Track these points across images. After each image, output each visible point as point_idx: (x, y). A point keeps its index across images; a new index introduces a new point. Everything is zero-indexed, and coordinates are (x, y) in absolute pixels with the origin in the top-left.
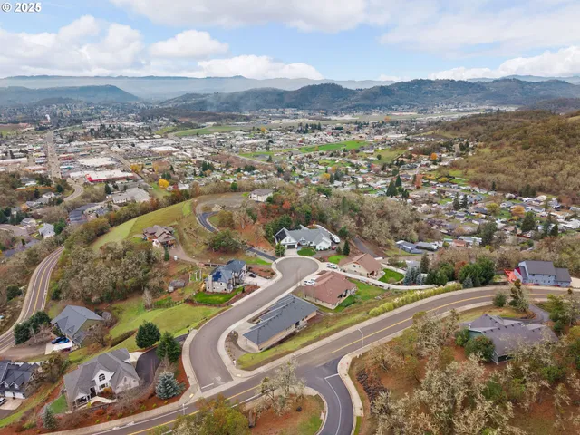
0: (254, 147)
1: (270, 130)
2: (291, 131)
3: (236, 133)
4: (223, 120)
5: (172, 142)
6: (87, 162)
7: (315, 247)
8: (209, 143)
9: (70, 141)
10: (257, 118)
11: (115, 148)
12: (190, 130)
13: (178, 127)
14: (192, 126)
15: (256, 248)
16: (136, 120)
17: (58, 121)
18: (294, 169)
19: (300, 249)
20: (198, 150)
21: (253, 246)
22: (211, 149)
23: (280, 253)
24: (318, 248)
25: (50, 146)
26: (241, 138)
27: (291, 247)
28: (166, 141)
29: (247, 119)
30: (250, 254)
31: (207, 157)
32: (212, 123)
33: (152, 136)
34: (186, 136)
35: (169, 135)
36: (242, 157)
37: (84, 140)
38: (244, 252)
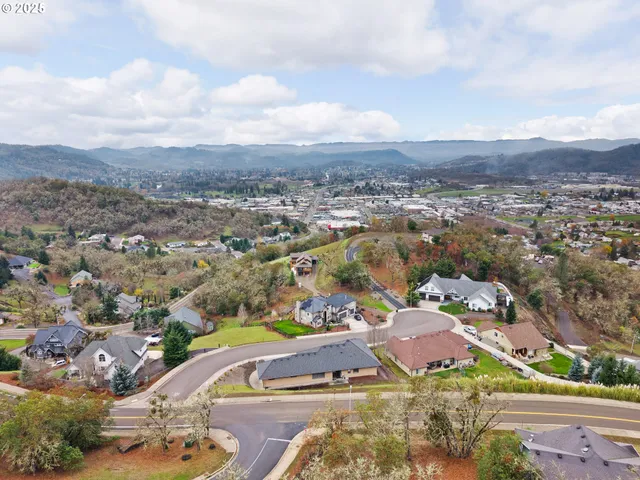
0: (523, 211)
1: (554, 195)
2: (585, 196)
3: (507, 196)
4: (498, 183)
5: (428, 201)
6: (337, 213)
7: (467, 304)
8: (470, 204)
9: (335, 196)
10: (546, 182)
11: (369, 204)
12: (455, 192)
13: (442, 187)
14: (457, 187)
15: (388, 292)
16: (404, 181)
17: (335, 179)
18: (563, 237)
19: (446, 304)
20: (452, 211)
21: (386, 288)
22: (467, 210)
23: (413, 302)
24: (470, 306)
25: (318, 198)
26: (511, 201)
27: (434, 298)
28: (422, 200)
29: (530, 183)
30: (377, 295)
31: (457, 218)
32: (483, 186)
33: (410, 196)
34: (446, 197)
35: (429, 196)
36: (499, 220)
37: (347, 196)
38: (370, 292)
